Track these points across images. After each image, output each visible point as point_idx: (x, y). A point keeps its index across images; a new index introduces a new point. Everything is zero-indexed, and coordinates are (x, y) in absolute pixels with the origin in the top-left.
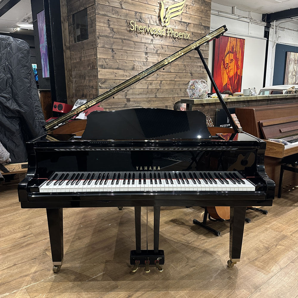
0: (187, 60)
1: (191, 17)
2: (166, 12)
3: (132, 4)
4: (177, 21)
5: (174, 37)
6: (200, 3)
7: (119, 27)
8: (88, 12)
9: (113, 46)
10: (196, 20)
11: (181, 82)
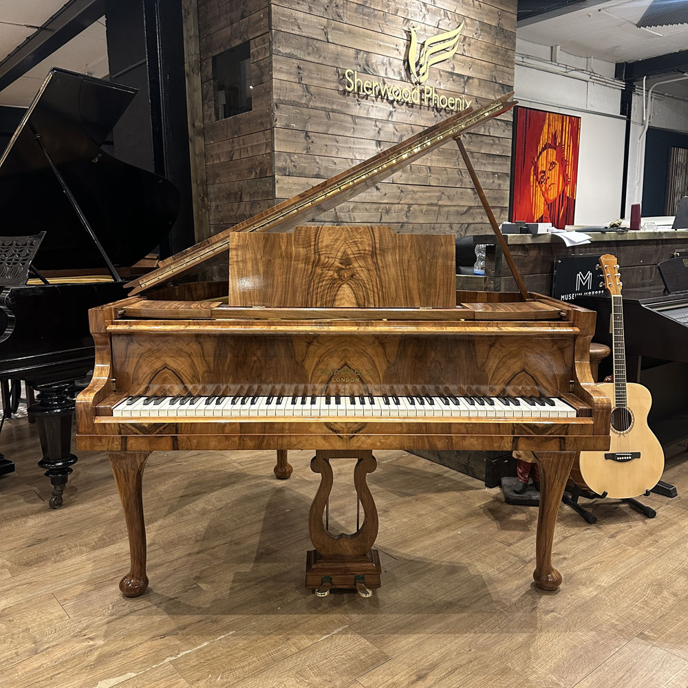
1: (473, 63)
2: (420, 51)
3: (350, 32)
4: (443, 71)
5: (437, 108)
6: (493, 33)
7: (321, 82)
8: (253, 49)
9: (309, 125)
10: (485, 72)
11: (451, 208)
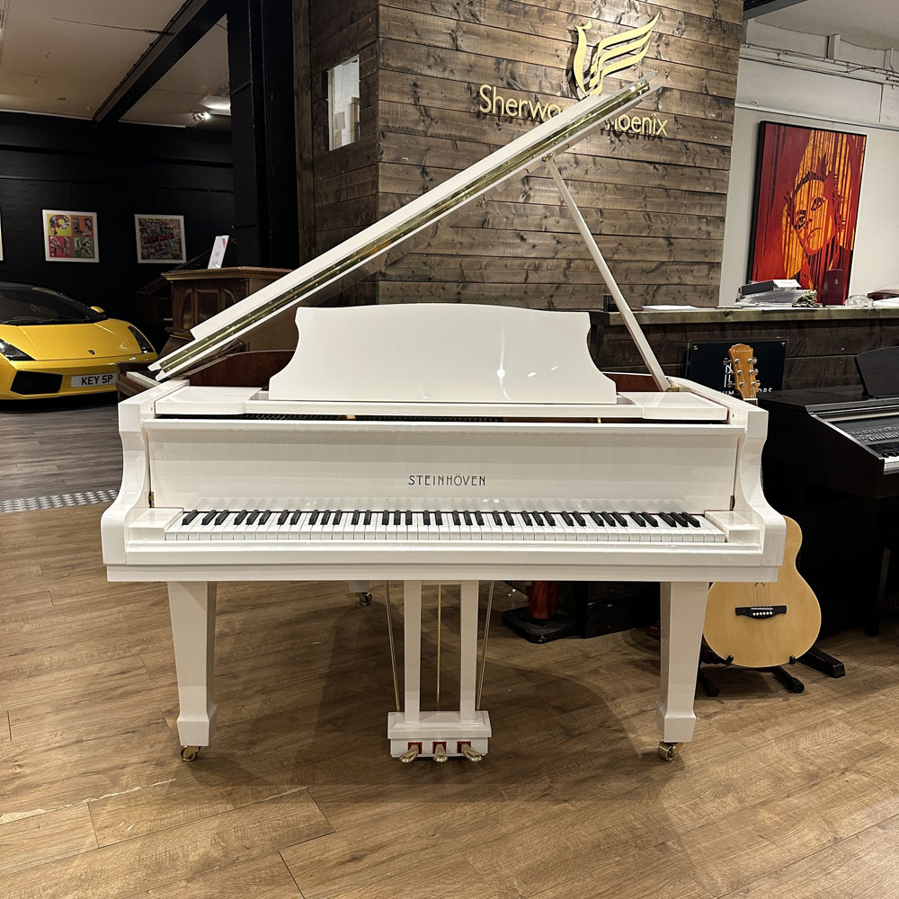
0: (658, 197)
1: (673, 69)
2: (592, 56)
3: (488, 36)
6: (705, 26)
7: (447, 103)
8: (362, 62)
9: (427, 158)
10: (690, 80)
11: (632, 265)
